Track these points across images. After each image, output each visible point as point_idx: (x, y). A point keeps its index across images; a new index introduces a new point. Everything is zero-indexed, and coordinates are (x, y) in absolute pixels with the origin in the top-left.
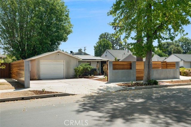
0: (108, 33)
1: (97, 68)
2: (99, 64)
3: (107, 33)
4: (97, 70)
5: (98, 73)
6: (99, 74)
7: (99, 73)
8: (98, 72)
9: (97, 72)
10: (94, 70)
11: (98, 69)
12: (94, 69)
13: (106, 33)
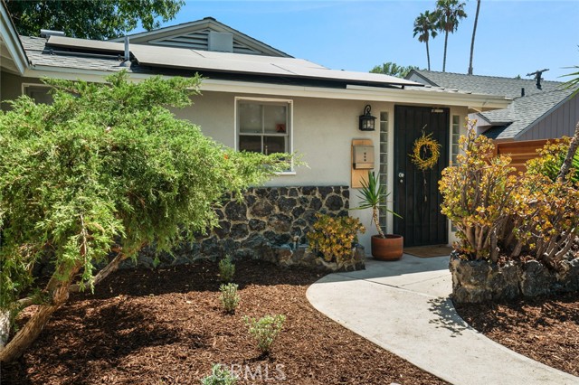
0: (394, 65)
1: (357, 181)
2: (374, 137)
3: (391, 67)
4: (356, 198)
5: (364, 239)
6: (375, 241)
7: (377, 230)
8: (367, 218)
9: (352, 226)
10: (316, 204)
11: (370, 196)
12: (325, 190)
13: (389, 64)
